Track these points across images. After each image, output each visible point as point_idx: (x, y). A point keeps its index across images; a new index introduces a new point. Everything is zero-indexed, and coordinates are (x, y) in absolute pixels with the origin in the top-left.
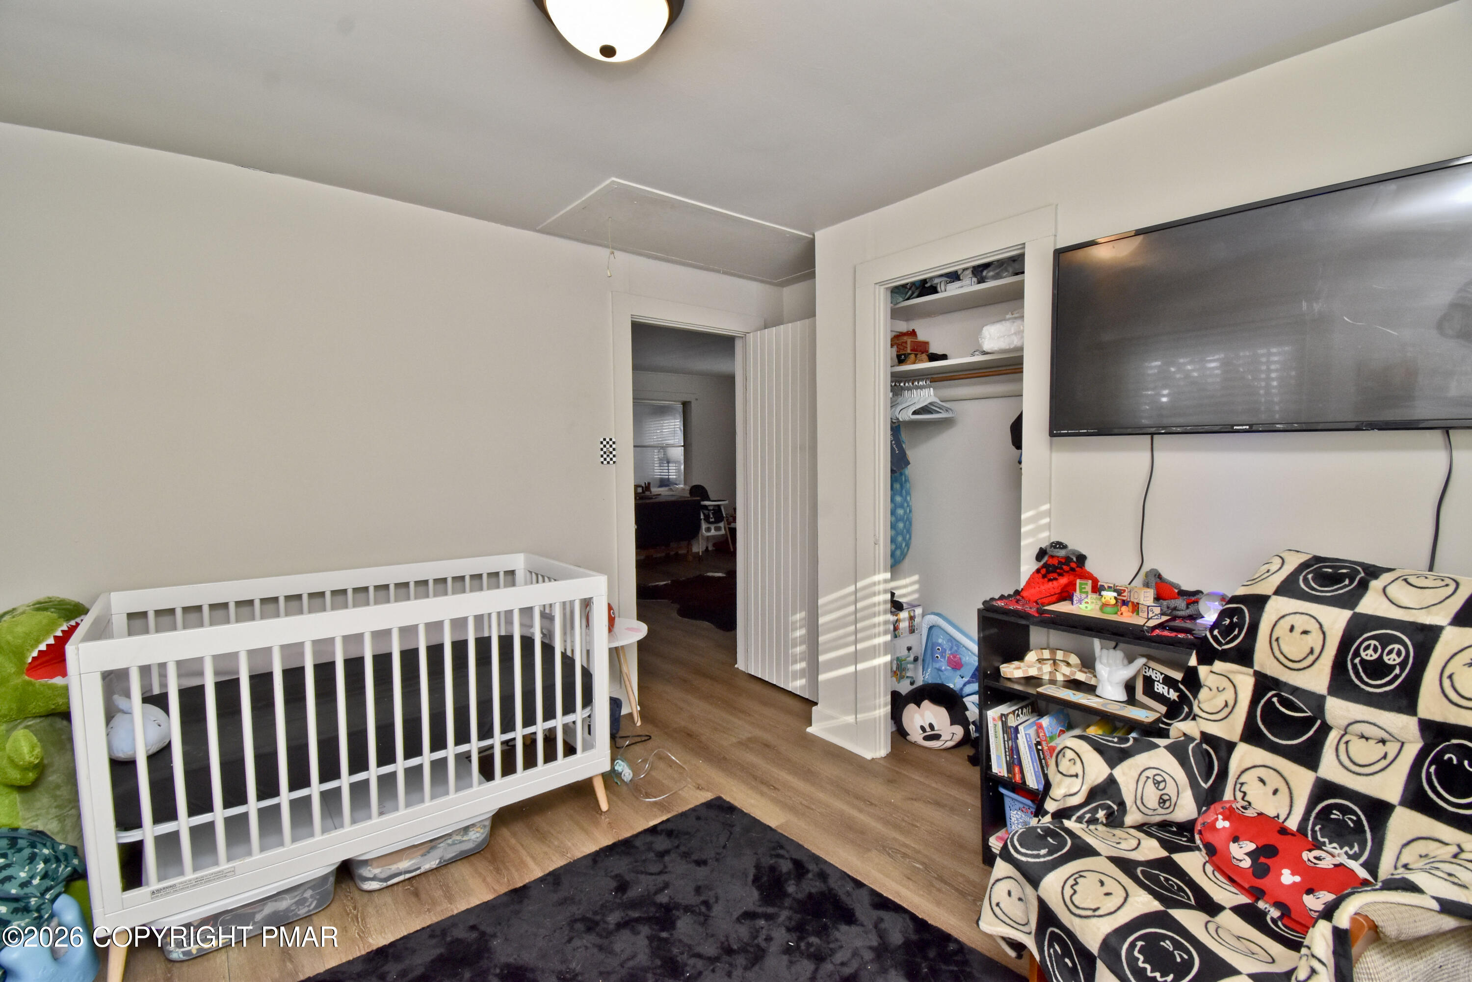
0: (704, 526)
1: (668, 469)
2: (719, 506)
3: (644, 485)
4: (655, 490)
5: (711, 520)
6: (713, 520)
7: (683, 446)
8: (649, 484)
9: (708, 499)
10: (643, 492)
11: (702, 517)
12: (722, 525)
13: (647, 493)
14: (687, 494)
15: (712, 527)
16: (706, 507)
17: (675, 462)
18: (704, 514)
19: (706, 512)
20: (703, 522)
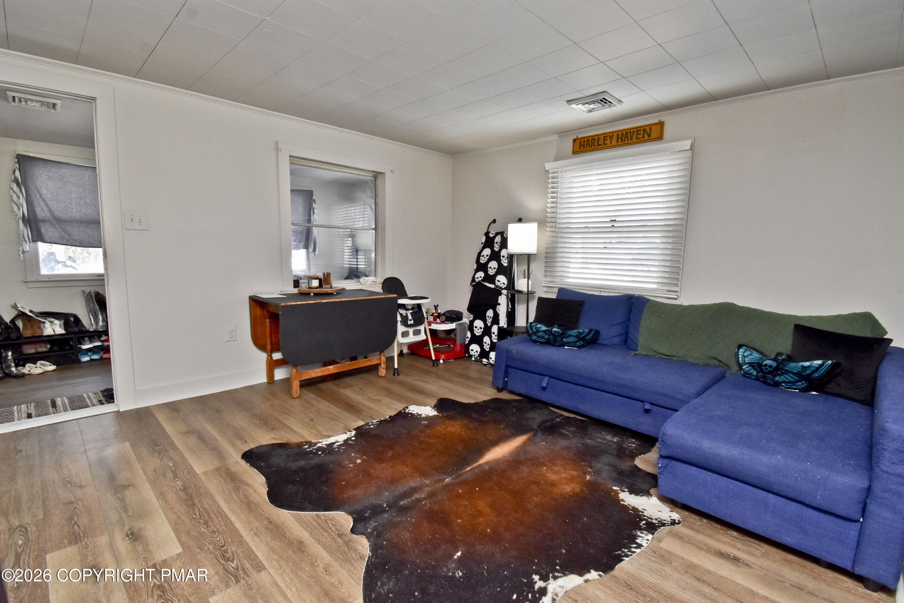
0: (401, 329)
1: (357, 259)
2: (419, 306)
3: (322, 277)
4: (338, 284)
5: (409, 323)
6: (412, 322)
7: (375, 229)
8: (329, 275)
9: (404, 295)
10: (321, 286)
11: (399, 318)
12: (422, 328)
13: (326, 289)
14: (379, 289)
15: (411, 330)
16: (403, 306)
17: (365, 251)
18: (401, 315)
19: (403, 312)
20: (399, 324)
